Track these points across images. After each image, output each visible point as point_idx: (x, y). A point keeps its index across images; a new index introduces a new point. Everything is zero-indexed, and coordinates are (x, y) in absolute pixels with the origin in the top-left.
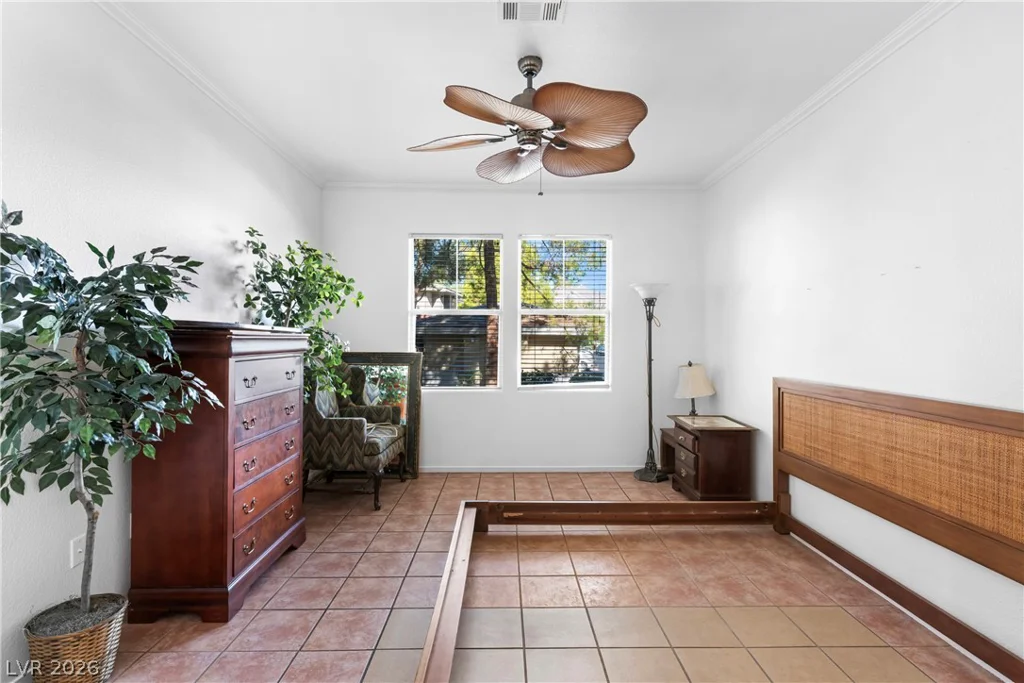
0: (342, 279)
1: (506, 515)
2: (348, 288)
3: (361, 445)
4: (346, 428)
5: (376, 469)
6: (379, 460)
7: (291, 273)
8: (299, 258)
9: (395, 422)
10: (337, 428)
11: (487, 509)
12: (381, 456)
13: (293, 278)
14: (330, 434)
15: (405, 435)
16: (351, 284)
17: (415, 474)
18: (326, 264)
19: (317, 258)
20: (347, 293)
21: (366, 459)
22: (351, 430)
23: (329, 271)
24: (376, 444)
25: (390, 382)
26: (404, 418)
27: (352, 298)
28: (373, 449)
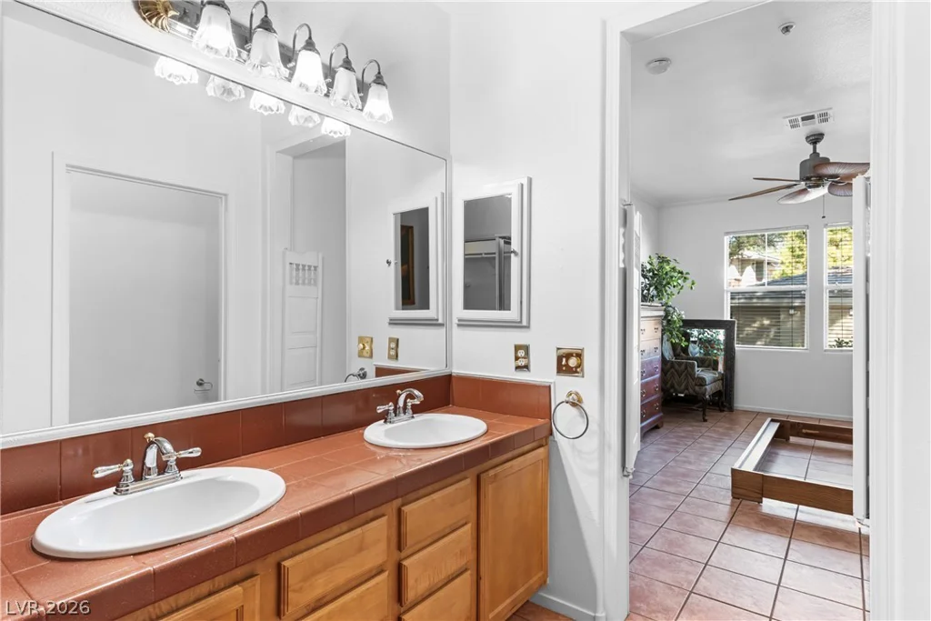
0: (681, 273)
1: (804, 431)
2: (685, 278)
3: (694, 379)
4: (683, 367)
5: (704, 395)
6: (706, 389)
7: (649, 271)
8: (655, 261)
9: (715, 368)
10: (677, 367)
11: (789, 426)
12: (707, 387)
13: (651, 274)
14: (673, 370)
15: (722, 379)
16: (687, 276)
17: (731, 409)
18: (672, 264)
19: (668, 262)
20: (684, 281)
21: (697, 388)
22: (686, 368)
23: (674, 269)
24: (704, 379)
25: (707, 344)
26: (721, 367)
27: (688, 283)
28: (702, 382)
